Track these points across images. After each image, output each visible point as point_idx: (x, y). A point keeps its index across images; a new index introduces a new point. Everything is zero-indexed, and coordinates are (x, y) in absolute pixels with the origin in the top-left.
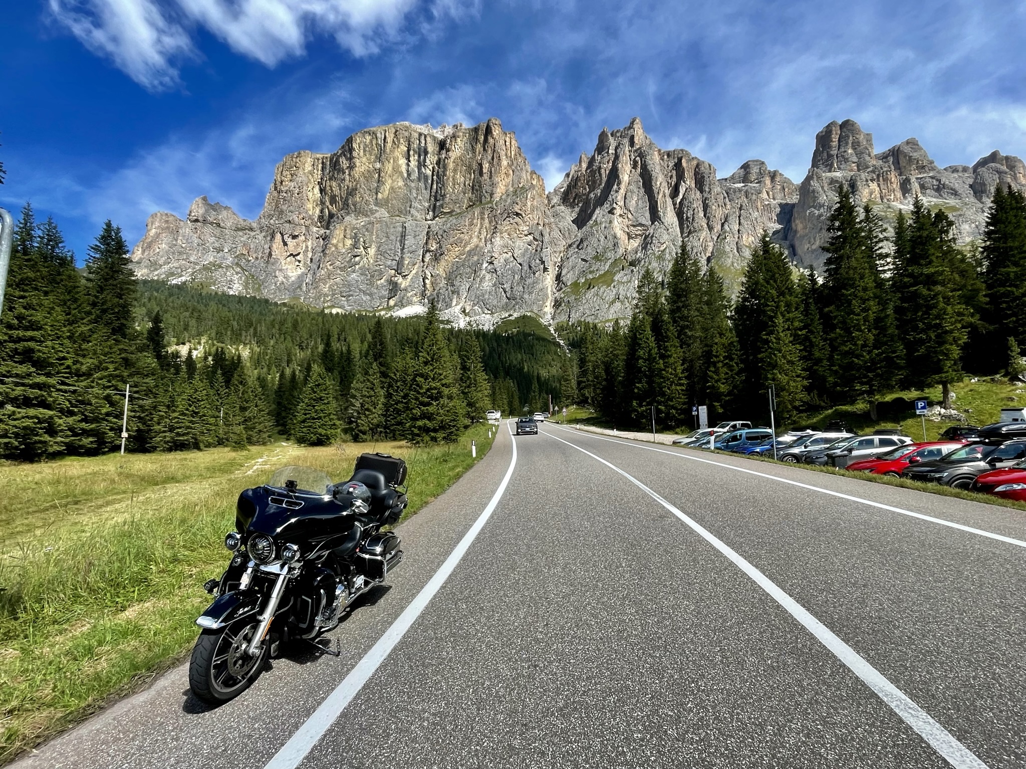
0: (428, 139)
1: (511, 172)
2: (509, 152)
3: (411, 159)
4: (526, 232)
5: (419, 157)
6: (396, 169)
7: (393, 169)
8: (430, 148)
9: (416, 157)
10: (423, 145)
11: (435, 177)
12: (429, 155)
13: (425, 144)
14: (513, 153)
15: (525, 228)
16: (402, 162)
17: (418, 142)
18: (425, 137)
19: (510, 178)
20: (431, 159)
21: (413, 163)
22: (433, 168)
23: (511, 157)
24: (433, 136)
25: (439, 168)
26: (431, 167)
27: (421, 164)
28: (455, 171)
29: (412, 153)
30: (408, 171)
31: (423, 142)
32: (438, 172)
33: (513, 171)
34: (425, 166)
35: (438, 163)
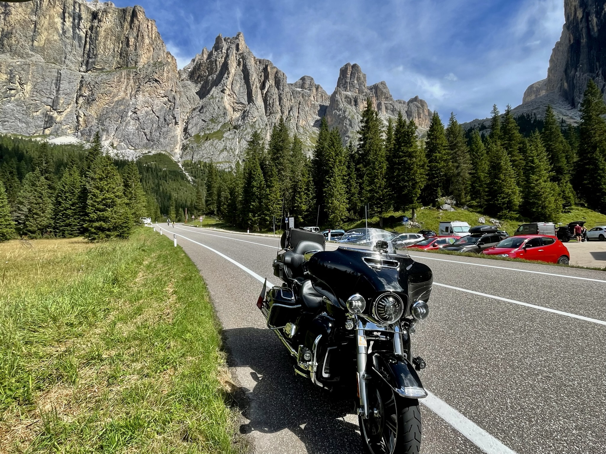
0: (82, 8)
1: (152, 49)
2: (151, 34)
3: (67, 20)
4: (163, 95)
5: (74, 19)
6: (52, 25)
7: (49, 24)
8: (84, 16)
9: (71, 20)
10: (77, 11)
11: (88, 39)
12: (83, 21)
13: (80, 11)
14: (153, 35)
15: (162, 92)
16: (58, 20)
17: (73, 7)
18: (80, 5)
19: (151, 53)
20: (85, 25)
21: (68, 23)
22: (87, 32)
23: (152, 38)
24: (87, 7)
25: (92, 32)
26: (84, 30)
27: (76, 27)
28: (106, 38)
29: (67, 15)
30: (63, 29)
31: (77, 9)
32: (91, 36)
33: (154, 49)
34: (79, 28)
35: (91, 28)
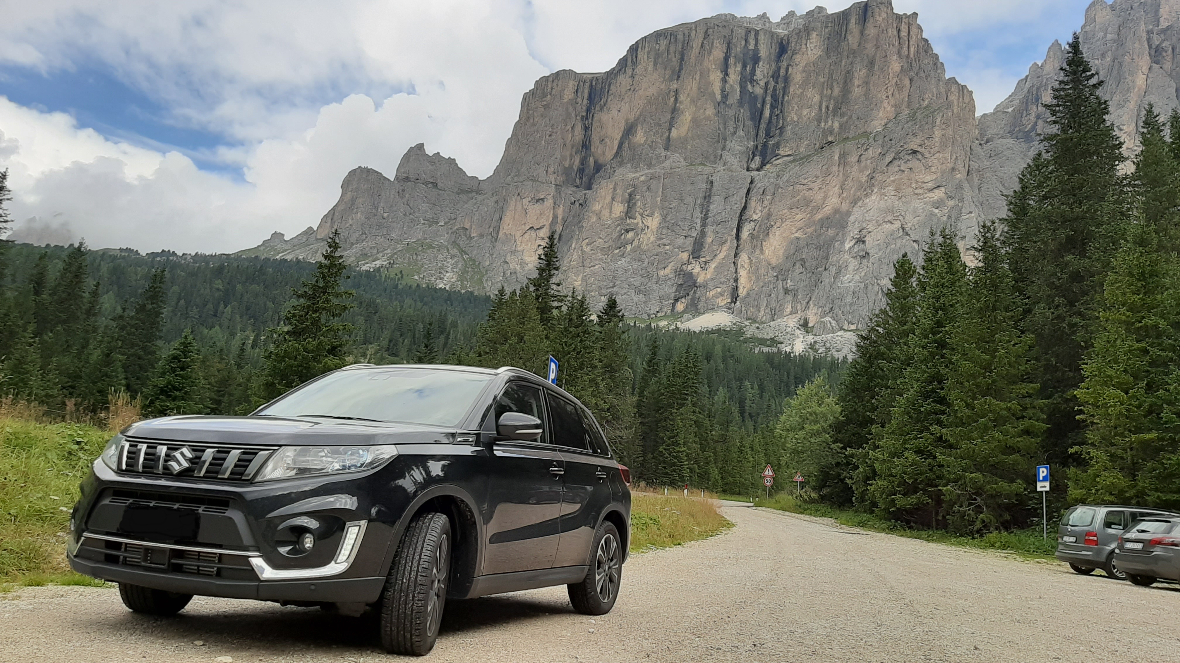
0: (761, 37)
2: (905, 48)
3: (731, 71)
5: (744, 66)
6: (704, 91)
7: (699, 89)
8: (763, 53)
9: (739, 68)
10: (752, 47)
11: (769, 99)
12: (761, 64)
13: (756, 45)
14: (912, 49)
15: (928, 178)
16: (716, 77)
17: (743, 42)
18: (757, 33)
20: (762, 72)
21: (734, 77)
22: (767, 84)
23: (908, 56)
24: (771, 32)
25: (777, 83)
26: (762, 83)
27: (747, 78)
28: (804, 84)
29: (732, 61)
30: (723, 90)
31: (752, 42)
32: (775, 90)
33: (911, 80)
34: (752, 81)
35: (776, 76)
